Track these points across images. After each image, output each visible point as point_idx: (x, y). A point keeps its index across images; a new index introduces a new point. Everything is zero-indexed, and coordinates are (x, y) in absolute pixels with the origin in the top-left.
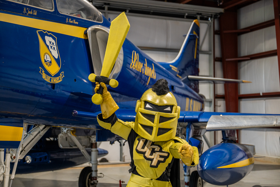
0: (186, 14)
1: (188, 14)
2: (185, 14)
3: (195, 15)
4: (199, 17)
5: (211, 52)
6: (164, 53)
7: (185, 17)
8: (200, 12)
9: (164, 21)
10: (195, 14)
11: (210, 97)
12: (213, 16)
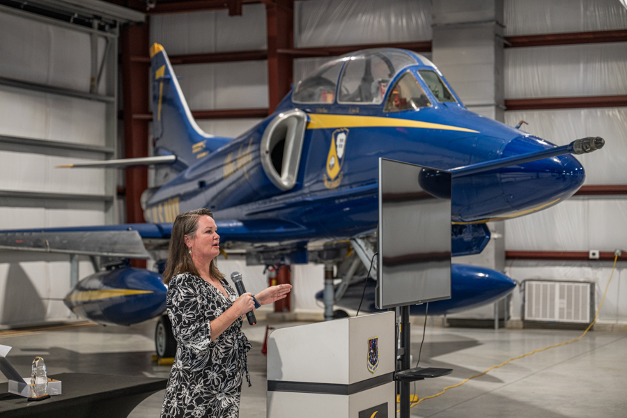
0: (76, 16)
1: (79, 15)
2: (73, 14)
3: (89, 19)
4: (96, 23)
5: (111, 99)
6: (43, 94)
7: (72, 20)
8: (99, 14)
9: (44, 26)
10: (91, 16)
11: (106, 190)
12: (118, 25)
